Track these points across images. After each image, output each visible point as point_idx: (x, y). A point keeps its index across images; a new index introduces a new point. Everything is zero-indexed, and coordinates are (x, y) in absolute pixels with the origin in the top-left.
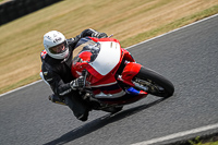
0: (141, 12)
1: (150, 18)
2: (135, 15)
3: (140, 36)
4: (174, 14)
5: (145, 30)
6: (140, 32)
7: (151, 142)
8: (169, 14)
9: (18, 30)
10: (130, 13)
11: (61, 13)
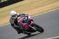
0: (48, 4)
1: (51, 5)
2: (47, 4)
3: (48, 10)
4: (58, 5)
5: (50, 8)
6: (48, 9)
7: (52, 38)
8: (56, 5)
9: (14, 7)
10: (45, 4)
11: (26, 3)
